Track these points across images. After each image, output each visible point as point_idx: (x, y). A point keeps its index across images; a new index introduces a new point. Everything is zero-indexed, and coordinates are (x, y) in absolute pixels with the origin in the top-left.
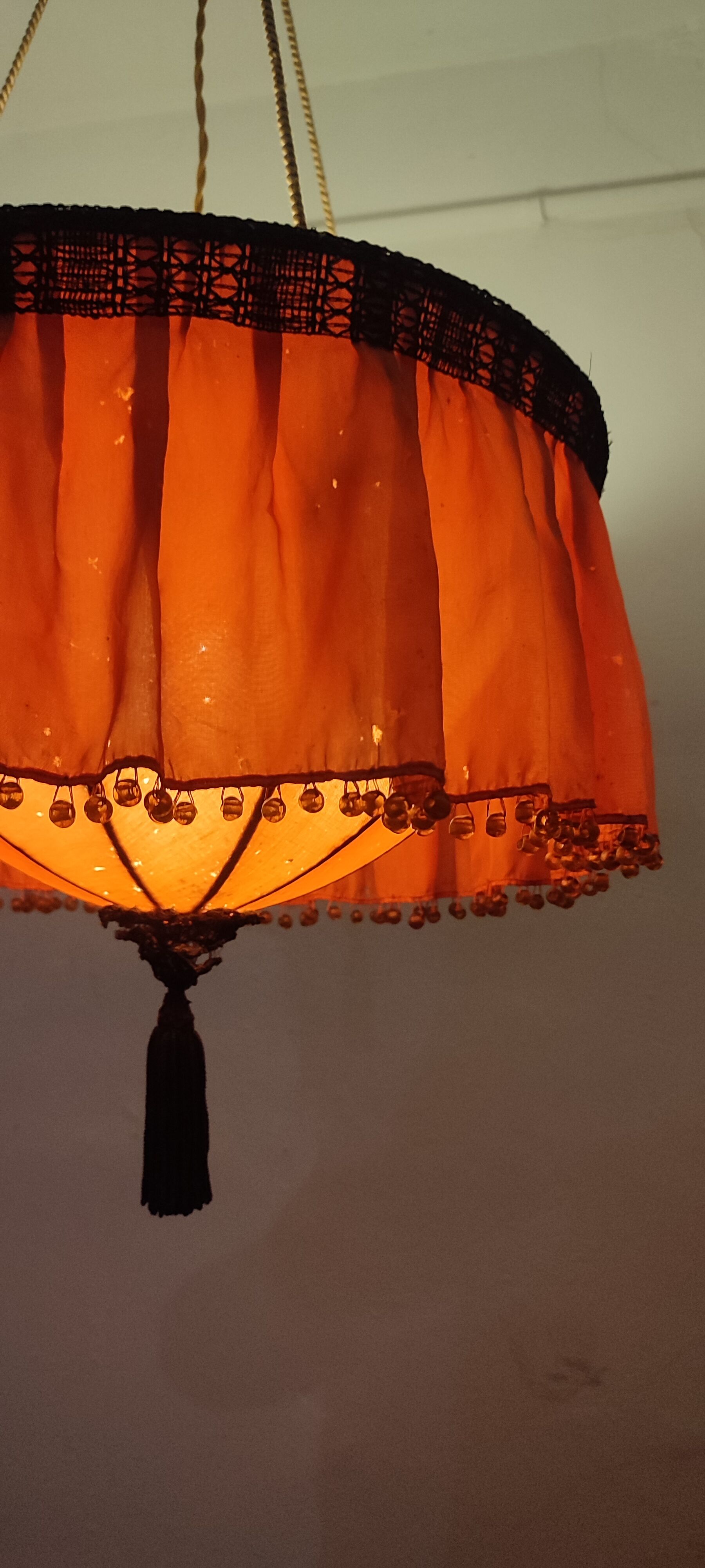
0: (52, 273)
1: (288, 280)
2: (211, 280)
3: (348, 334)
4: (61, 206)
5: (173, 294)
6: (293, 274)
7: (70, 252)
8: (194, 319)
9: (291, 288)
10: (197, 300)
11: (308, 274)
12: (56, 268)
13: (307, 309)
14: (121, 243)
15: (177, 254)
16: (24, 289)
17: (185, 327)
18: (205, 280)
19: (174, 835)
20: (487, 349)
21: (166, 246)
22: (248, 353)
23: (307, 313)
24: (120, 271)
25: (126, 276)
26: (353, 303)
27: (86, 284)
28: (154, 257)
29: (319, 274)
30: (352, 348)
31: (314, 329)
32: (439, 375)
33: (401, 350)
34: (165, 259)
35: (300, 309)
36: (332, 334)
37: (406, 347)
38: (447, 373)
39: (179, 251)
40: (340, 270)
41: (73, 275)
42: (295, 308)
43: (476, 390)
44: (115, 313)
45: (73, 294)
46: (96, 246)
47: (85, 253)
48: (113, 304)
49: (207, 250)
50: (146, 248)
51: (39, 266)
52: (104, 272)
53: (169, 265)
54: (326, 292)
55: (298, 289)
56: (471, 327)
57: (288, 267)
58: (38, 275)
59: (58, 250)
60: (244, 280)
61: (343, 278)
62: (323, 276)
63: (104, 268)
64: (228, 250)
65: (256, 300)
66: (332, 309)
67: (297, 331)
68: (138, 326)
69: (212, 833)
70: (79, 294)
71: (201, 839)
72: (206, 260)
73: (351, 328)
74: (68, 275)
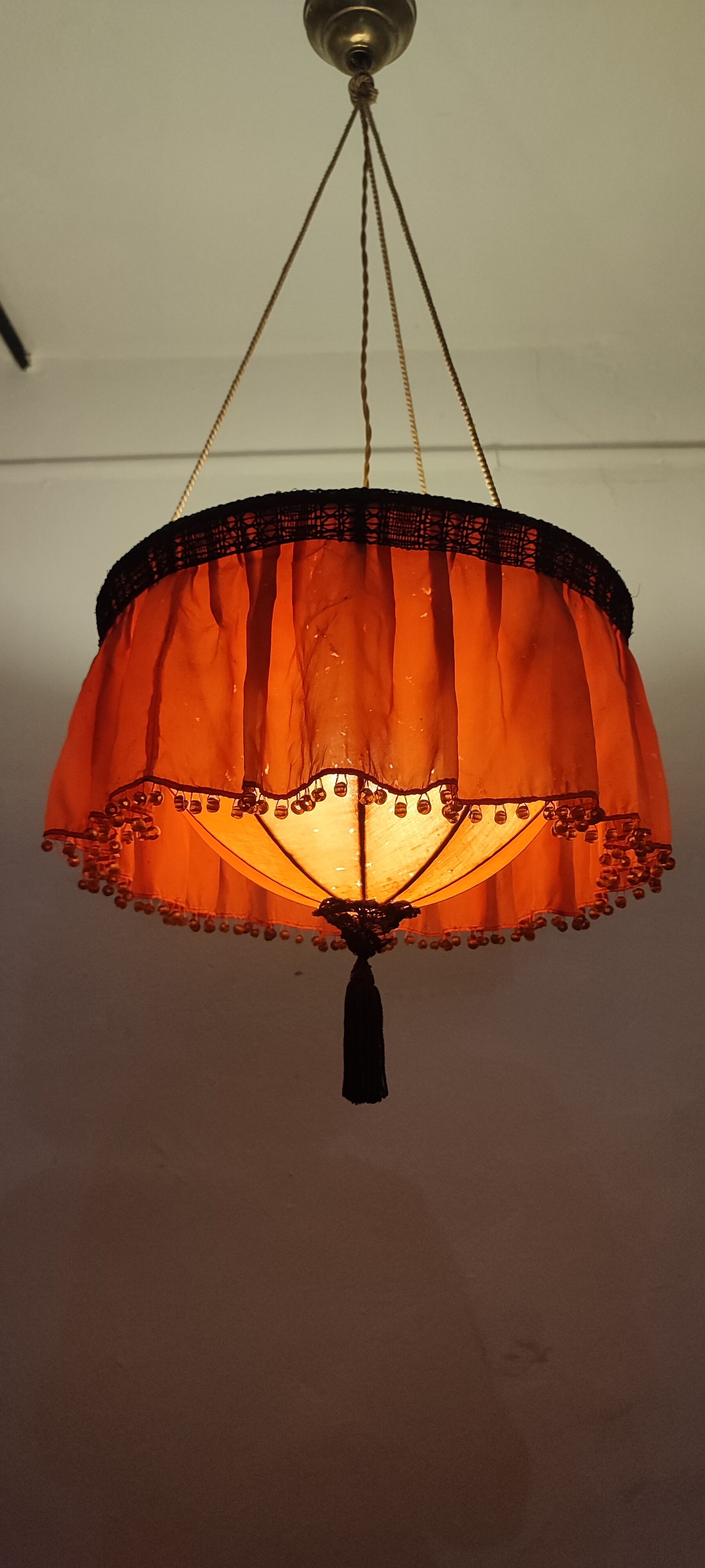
0: (386, 525)
1: (505, 537)
2: (467, 534)
3: (534, 567)
4: (393, 491)
5: (448, 540)
6: (508, 534)
7: (396, 515)
8: (458, 554)
9: (506, 541)
10: (460, 544)
11: (515, 535)
12: (389, 522)
13: (514, 553)
14: (424, 512)
15: (451, 520)
16: (372, 532)
17: (453, 558)
18: (464, 534)
19: (396, 846)
20: (592, 578)
21: (447, 515)
22: (483, 573)
23: (514, 555)
24: (422, 526)
25: (425, 529)
26: (536, 551)
27: (404, 532)
28: (439, 521)
29: (520, 535)
30: (535, 574)
31: (517, 563)
32: (572, 591)
33: (558, 577)
34: (445, 522)
35: (511, 552)
36: (526, 567)
37: (560, 575)
38: (576, 590)
39: (453, 519)
40: (530, 534)
41: (398, 527)
42: (509, 552)
43: (587, 599)
44: (419, 548)
45: (398, 537)
46: (411, 513)
47: (404, 516)
48: (419, 544)
49: (467, 519)
50: (436, 516)
51: (380, 520)
52: (414, 526)
53: (447, 526)
54: (523, 545)
55: (510, 542)
56: (586, 567)
57: (505, 531)
58: (379, 525)
59: (390, 513)
60: (484, 536)
61: (532, 538)
62: (522, 536)
63: (414, 524)
64: (477, 520)
65: (489, 546)
66: (526, 554)
67: (510, 564)
68: (430, 555)
69: (420, 846)
70: (401, 537)
71: (412, 850)
72: (466, 524)
73: (536, 564)
74: (395, 526)
